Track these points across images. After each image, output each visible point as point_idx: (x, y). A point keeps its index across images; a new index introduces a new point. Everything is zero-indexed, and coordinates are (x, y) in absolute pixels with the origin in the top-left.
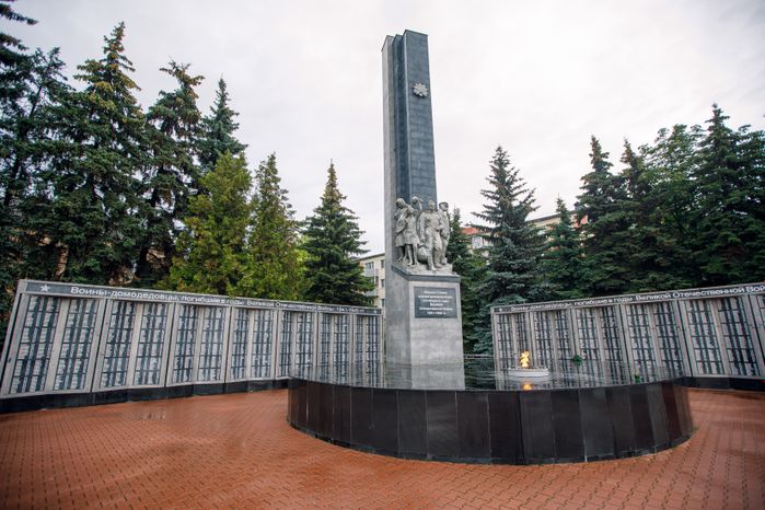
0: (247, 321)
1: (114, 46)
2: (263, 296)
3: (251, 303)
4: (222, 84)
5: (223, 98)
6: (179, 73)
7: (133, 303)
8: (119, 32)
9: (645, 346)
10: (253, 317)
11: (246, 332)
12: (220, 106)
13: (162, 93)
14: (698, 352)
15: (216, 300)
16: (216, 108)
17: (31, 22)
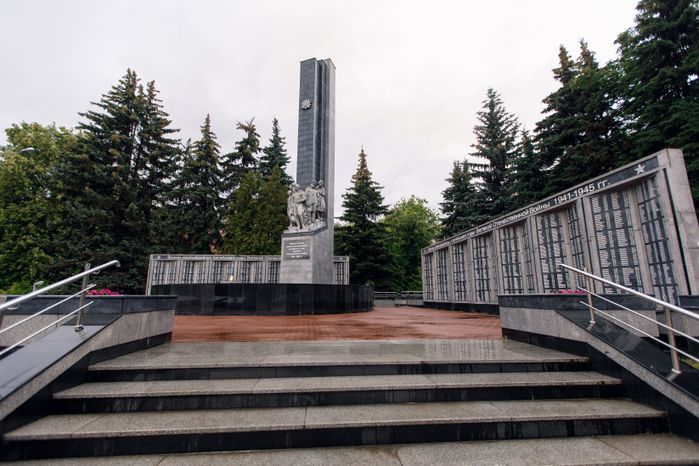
0: (249, 268)
1: (206, 131)
2: (257, 253)
3: (249, 258)
4: (276, 122)
5: (276, 131)
6: (246, 129)
7: (194, 262)
8: (208, 120)
9: (485, 277)
10: (253, 266)
11: (249, 274)
12: (276, 136)
13: (237, 143)
14: (506, 280)
15: (230, 258)
16: (272, 138)
17: (178, 130)
